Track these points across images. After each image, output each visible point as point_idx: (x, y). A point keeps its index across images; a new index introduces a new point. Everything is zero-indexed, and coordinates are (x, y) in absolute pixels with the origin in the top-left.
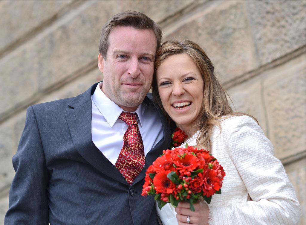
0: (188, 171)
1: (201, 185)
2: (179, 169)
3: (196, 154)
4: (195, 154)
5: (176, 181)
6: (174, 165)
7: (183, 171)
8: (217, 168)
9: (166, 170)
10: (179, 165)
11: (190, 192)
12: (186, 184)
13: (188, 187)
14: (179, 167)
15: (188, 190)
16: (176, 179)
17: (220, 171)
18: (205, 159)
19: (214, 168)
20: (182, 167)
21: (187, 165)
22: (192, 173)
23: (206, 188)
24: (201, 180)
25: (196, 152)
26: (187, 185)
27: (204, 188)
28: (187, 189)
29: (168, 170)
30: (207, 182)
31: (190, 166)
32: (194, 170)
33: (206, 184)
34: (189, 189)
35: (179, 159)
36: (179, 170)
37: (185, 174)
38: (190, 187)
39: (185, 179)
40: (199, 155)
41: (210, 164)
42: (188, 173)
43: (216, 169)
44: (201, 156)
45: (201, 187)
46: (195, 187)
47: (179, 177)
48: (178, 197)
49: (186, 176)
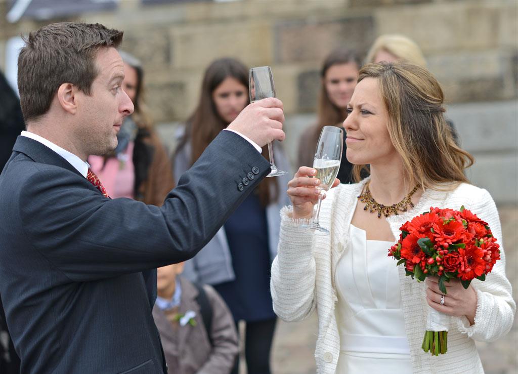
0: (446, 242)
1: (457, 263)
2: (436, 235)
3: (468, 222)
4: (466, 222)
5: (428, 250)
6: (431, 230)
7: (440, 239)
8: (488, 247)
9: (420, 232)
10: (438, 232)
11: (441, 268)
12: (440, 257)
13: (441, 262)
14: (436, 233)
15: (439, 266)
16: (429, 247)
17: (491, 252)
18: (477, 232)
19: (485, 246)
20: (442, 235)
21: (450, 234)
22: (450, 245)
23: (463, 269)
24: (458, 257)
25: (468, 220)
26: (439, 259)
27: (460, 268)
28: (438, 264)
29: (423, 233)
30: (466, 262)
31: (452, 236)
32: (453, 243)
33: (465, 263)
34: (441, 264)
35: (440, 223)
36: (435, 237)
37: (441, 244)
38: (443, 263)
39: (439, 251)
40: (471, 225)
41: (482, 240)
42: (446, 244)
43: (486, 249)
44: (473, 227)
45: (456, 266)
46: (449, 265)
47: (433, 247)
48: (426, 271)
49: (442, 247)
